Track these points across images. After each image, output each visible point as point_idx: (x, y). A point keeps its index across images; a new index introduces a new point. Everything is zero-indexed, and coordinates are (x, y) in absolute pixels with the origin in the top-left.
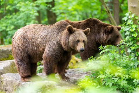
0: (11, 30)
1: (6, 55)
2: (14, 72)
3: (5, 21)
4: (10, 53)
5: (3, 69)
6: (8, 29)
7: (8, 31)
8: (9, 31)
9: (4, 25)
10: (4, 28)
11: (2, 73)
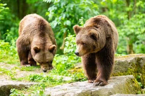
0: (142, 34)
1: (124, 68)
2: (130, 91)
3: (135, 21)
4: (129, 65)
5: (112, 88)
6: (137, 33)
7: (137, 35)
8: (139, 34)
9: (132, 26)
10: (132, 31)
11: (110, 92)
